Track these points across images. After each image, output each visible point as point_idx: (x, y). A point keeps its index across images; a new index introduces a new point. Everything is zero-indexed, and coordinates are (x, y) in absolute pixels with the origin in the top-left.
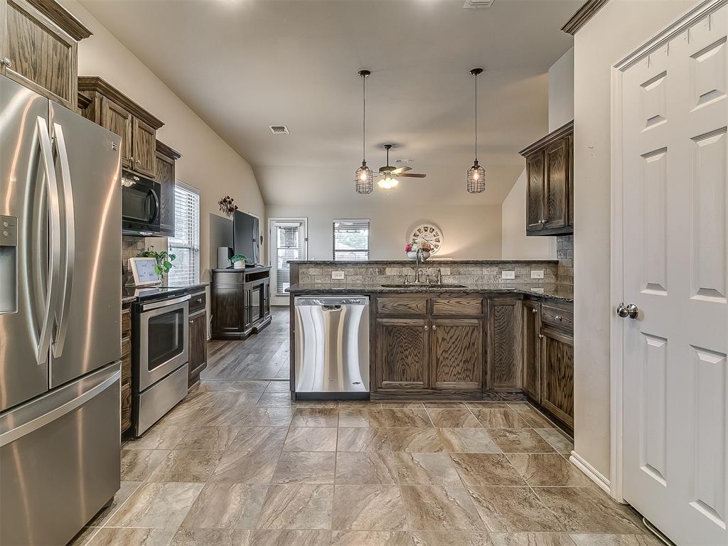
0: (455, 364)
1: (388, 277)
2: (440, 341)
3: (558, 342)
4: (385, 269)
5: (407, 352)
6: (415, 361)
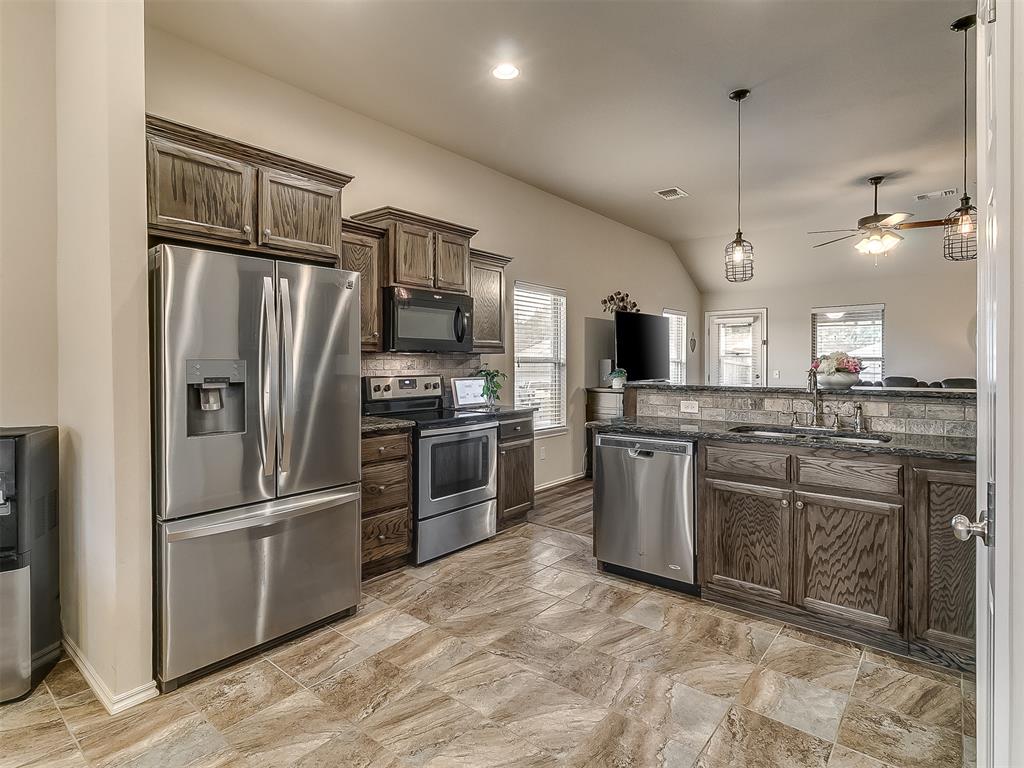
0: (841, 575)
1: (769, 414)
2: (813, 531)
4: (762, 400)
5: (754, 538)
6: (768, 554)
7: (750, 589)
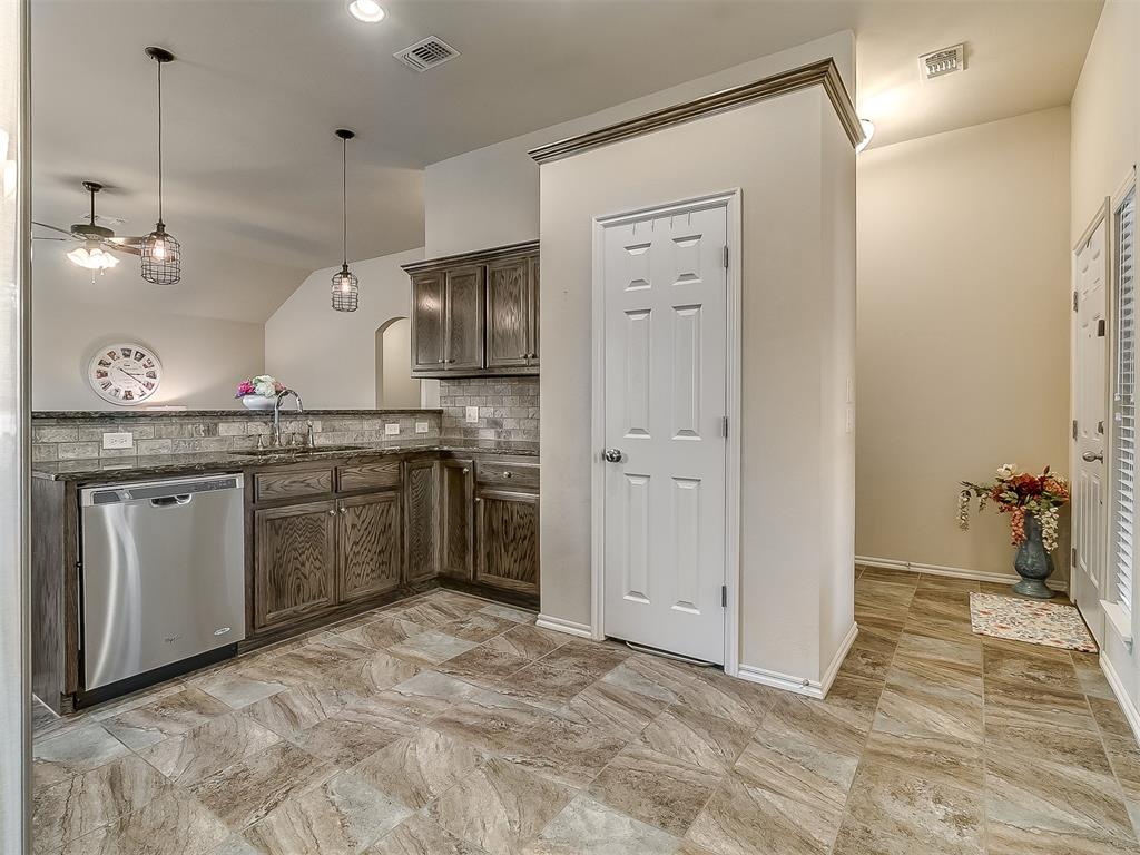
1: (223, 440)
2: (349, 529)
3: (504, 502)
4: (216, 425)
5: (304, 556)
7: (301, 610)
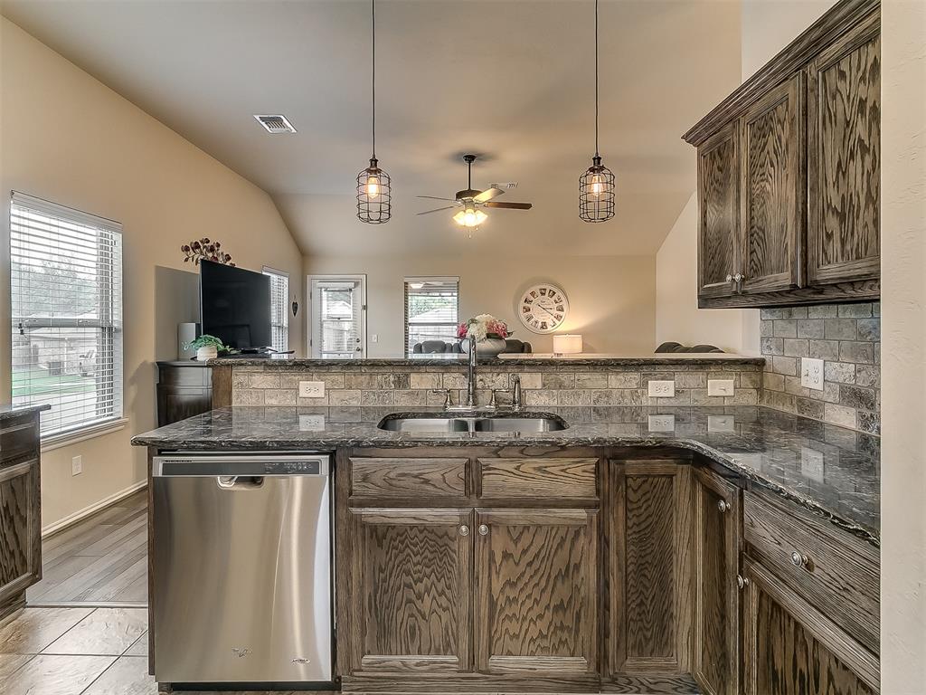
0: (533, 615)
1: (414, 394)
2: (498, 558)
4: (407, 375)
6: (440, 606)
7: (417, 665)
